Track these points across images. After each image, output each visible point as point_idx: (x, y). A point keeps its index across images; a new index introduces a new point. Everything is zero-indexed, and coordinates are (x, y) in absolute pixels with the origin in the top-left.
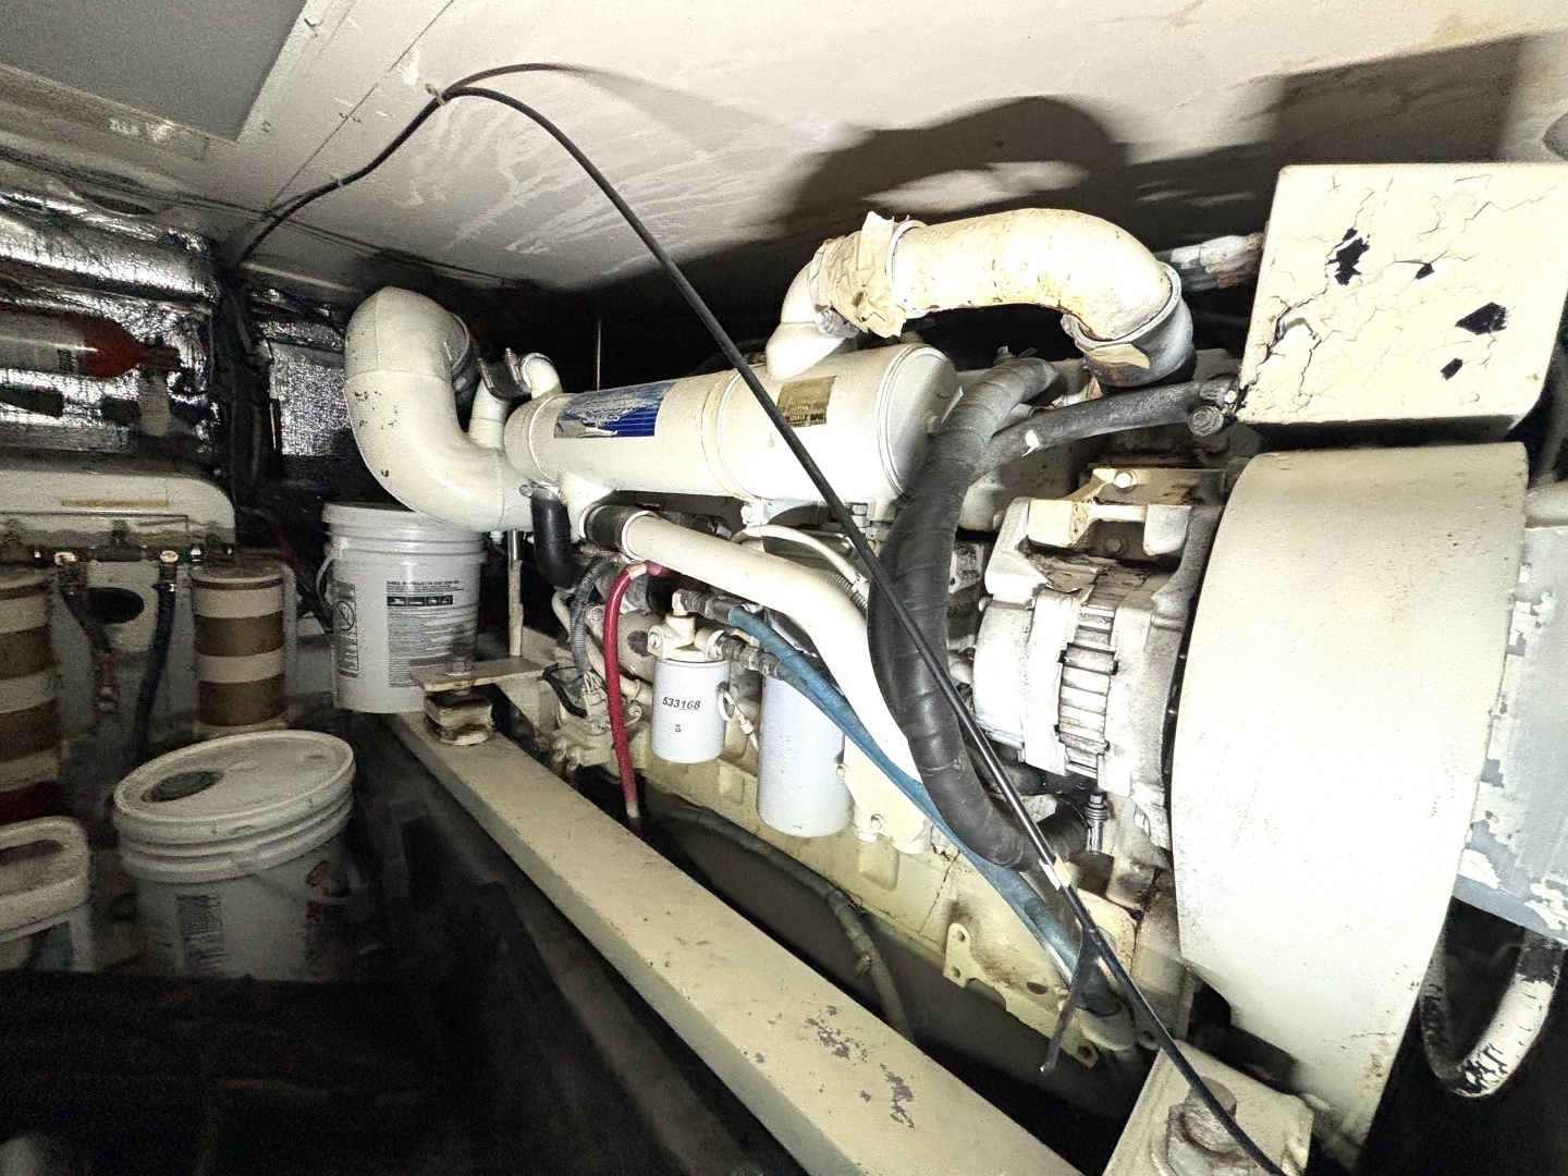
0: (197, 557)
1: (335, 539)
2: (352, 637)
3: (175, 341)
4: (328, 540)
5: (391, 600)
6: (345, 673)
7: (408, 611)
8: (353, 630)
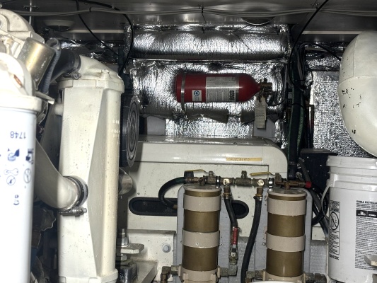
0: (271, 185)
1: (331, 175)
2: (337, 234)
3: (271, 80)
4: (328, 177)
5: (358, 212)
6: (333, 257)
7: (367, 220)
8: (337, 230)
